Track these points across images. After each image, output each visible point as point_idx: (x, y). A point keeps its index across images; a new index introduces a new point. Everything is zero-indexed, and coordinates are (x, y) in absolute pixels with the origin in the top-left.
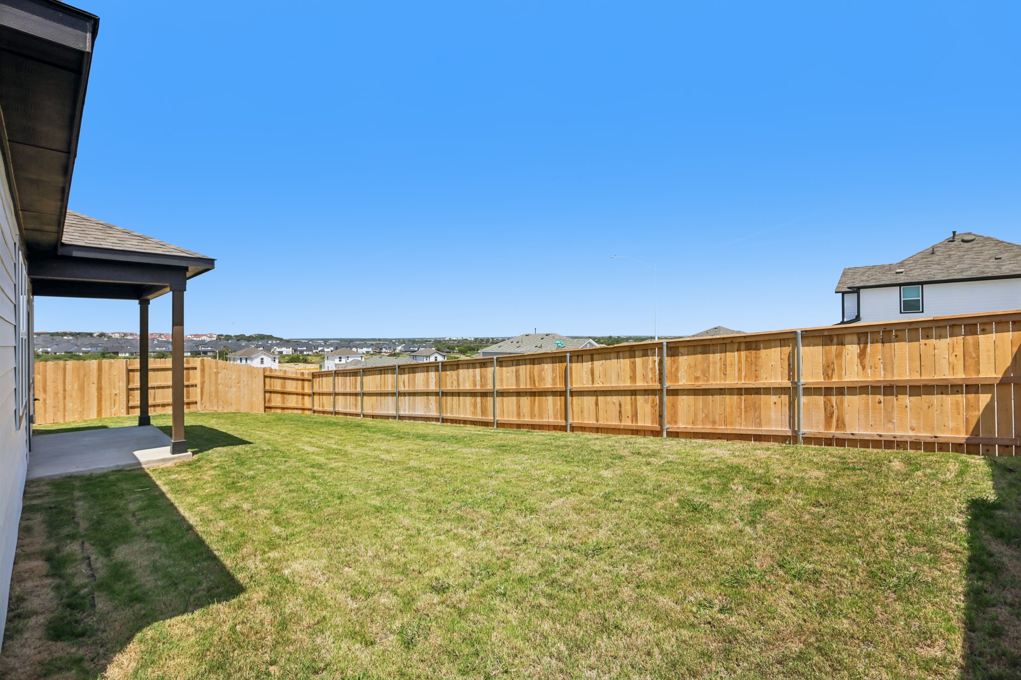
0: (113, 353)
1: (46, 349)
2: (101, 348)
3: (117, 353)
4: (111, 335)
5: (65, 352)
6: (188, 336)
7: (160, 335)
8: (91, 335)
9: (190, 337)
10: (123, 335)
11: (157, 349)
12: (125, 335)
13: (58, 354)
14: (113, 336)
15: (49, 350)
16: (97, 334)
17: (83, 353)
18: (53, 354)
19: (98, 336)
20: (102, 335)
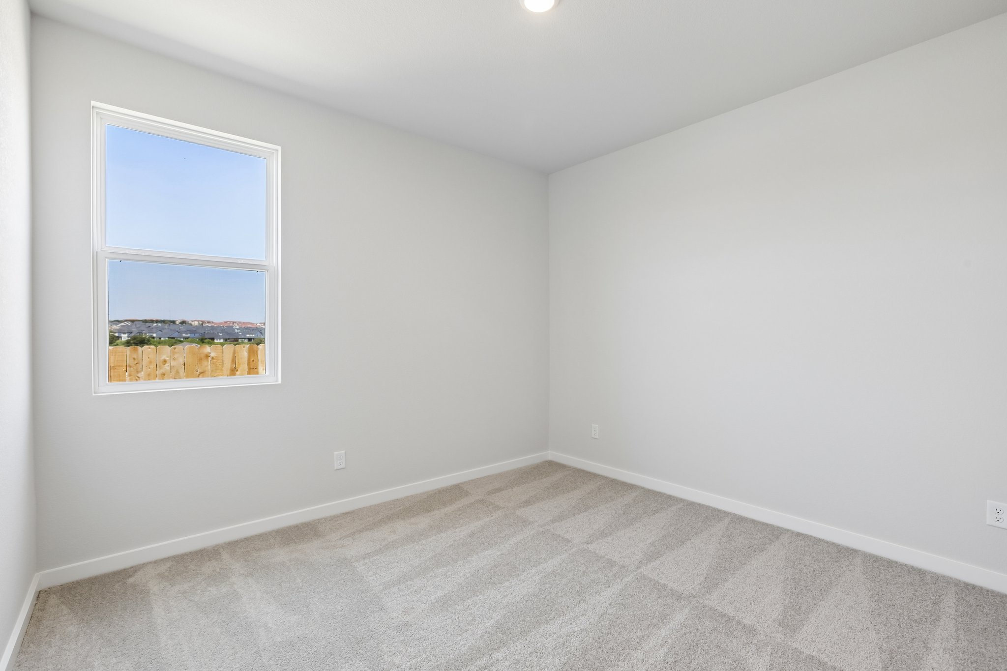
0: (210, 338)
1: (151, 334)
2: (198, 334)
3: (213, 339)
4: (191, 322)
5: (168, 338)
6: (258, 324)
7: (234, 323)
8: (174, 322)
9: (260, 325)
10: (201, 323)
11: (248, 335)
12: (203, 322)
13: (162, 339)
14: (193, 323)
15: (154, 335)
16: (179, 321)
17: (183, 338)
18: (158, 339)
19: (180, 323)
20: (183, 322)
